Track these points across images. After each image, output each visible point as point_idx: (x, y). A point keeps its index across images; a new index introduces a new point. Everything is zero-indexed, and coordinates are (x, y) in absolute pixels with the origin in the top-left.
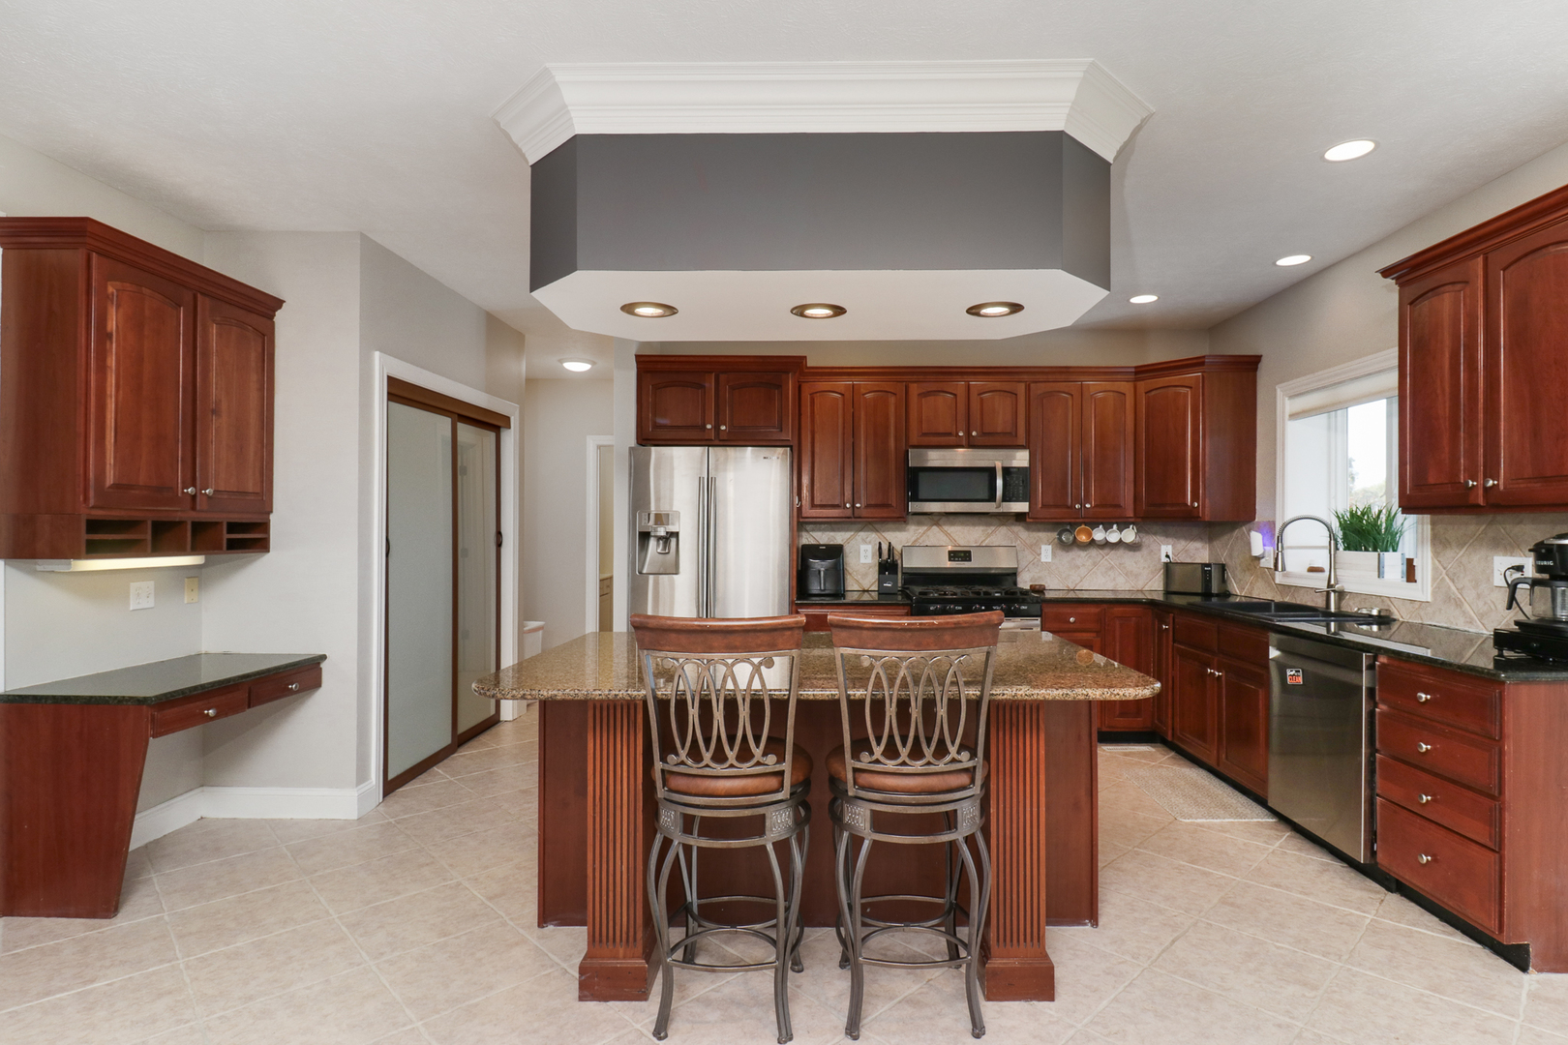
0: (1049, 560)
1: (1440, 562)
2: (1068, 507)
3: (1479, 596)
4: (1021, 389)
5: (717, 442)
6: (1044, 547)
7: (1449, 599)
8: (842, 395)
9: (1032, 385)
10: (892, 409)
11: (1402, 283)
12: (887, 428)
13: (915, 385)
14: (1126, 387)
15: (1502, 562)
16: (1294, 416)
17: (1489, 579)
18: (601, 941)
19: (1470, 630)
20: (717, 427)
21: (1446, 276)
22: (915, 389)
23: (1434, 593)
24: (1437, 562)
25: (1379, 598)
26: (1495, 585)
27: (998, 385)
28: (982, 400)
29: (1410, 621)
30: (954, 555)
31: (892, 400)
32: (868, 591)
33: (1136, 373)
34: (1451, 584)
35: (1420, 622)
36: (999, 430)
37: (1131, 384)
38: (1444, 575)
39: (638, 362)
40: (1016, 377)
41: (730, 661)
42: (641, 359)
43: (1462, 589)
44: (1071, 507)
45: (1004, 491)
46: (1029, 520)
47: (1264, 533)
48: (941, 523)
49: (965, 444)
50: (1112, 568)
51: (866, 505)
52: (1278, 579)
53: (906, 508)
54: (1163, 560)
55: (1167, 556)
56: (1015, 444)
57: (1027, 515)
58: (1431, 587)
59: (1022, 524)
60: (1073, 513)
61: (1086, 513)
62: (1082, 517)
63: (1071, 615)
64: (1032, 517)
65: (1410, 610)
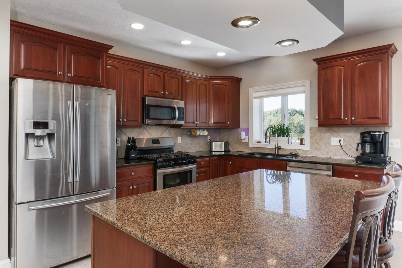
0: (180, 142)
1: (313, 139)
3: (326, 148)
4: (180, 78)
6: (179, 137)
7: (316, 149)
8: (118, 68)
9: (183, 77)
10: (138, 78)
11: (319, 63)
12: (136, 87)
16: (255, 98)
17: (330, 143)
19: (323, 157)
20: (65, 74)
23: (311, 147)
24: (312, 140)
25: (291, 150)
26: (332, 145)
27: (173, 76)
28: (168, 81)
29: (302, 155)
30: (154, 141)
31: (138, 74)
33: (209, 79)
34: (317, 145)
35: (306, 155)
36: (174, 93)
37: (208, 82)
38: (314, 143)
39: (11, 25)
40: (179, 74)
42: (15, 24)
43: (321, 146)
44: (194, 123)
45: (178, 116)
46: (182, 127)
47: (245, 132)
48: (146, 128)
49: (163, 97)
50: (196, 144)
51: (127, 120)
52: (250, 145)
53: (143, 122)
54: (208, 141)
55: (209, 140)
56: (178, 99)
57: (182, 125)
58: (310, 146)
59: (173, 129)
60: (195, 125)
61: (198, 125)
62: (196, 126)
63: (202, 161)
64: (183, 126)
65: (302, 152)
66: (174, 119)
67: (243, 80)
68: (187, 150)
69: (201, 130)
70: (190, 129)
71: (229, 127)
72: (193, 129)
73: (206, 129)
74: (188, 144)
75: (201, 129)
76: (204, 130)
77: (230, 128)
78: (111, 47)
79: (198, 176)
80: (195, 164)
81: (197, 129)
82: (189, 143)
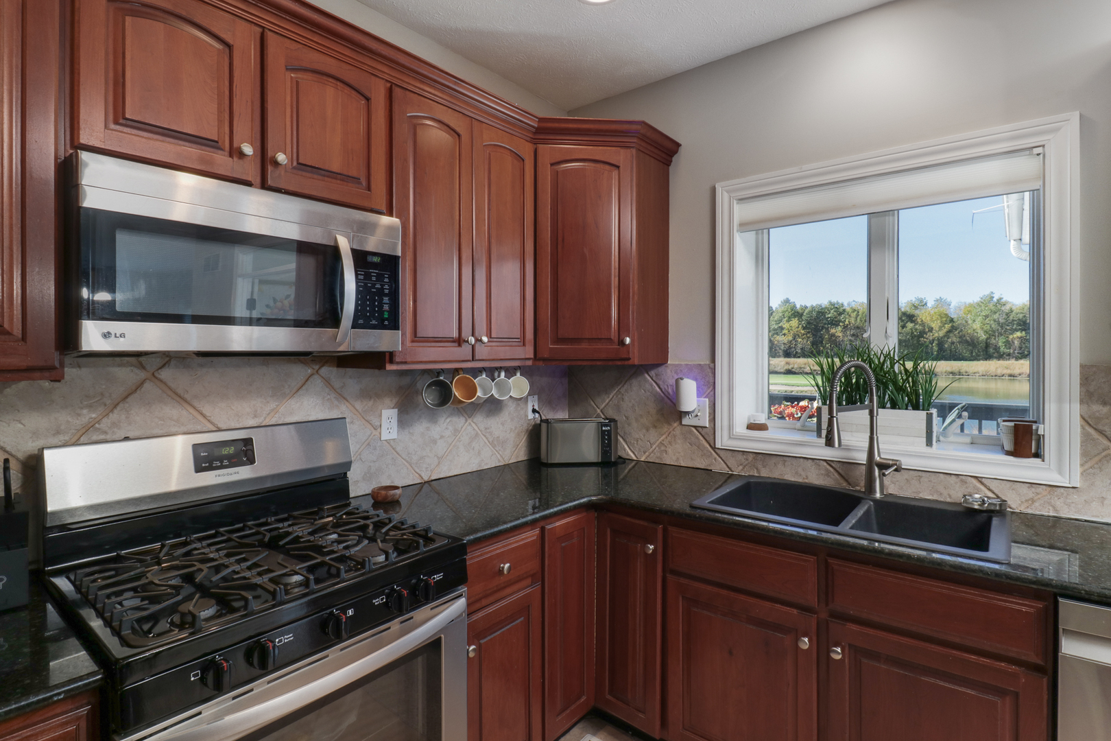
0: (395, 437)
1: (1099, 431)
2: (454, 341)
4: (377, 91)
6: (385, 413)
9: (396, 91)
14: (524, 148)
23: (1085, 474)
24: (1095, 433)
25: (953, 478)
27: (331, 64)
29: (1029, 512)
33: (539, 129)
36: (334, 165)
37: (531, 147)
44: (460, 341)
45: (357, 305)
46: (389, 367)
47: (696, 380)
50: (477, 435)
52: (722, 441)
54: (531, 416)
55: (534, 411)
56: (366, 204)
57: (389, 356)
58: (1082, 465)
60: (465, 351)
61: (481, 352)
62: (473, 359)
63: (502, 557)
64: (397, 359)
65: (1029, 493)
66: (330, 316)
67: (682, 150)
68: (432, 471)
69: (499, 376)
70: (439, 372)
71: (629, 359)
72: (456, 371)
73: (519, 367)
74: (435, 442)
75: (499, 369)
76: (510, 372)
77: (630, 362)
79: (479, 650)
80: (460, 596)
81: (476, 372)
82: (442, 437)
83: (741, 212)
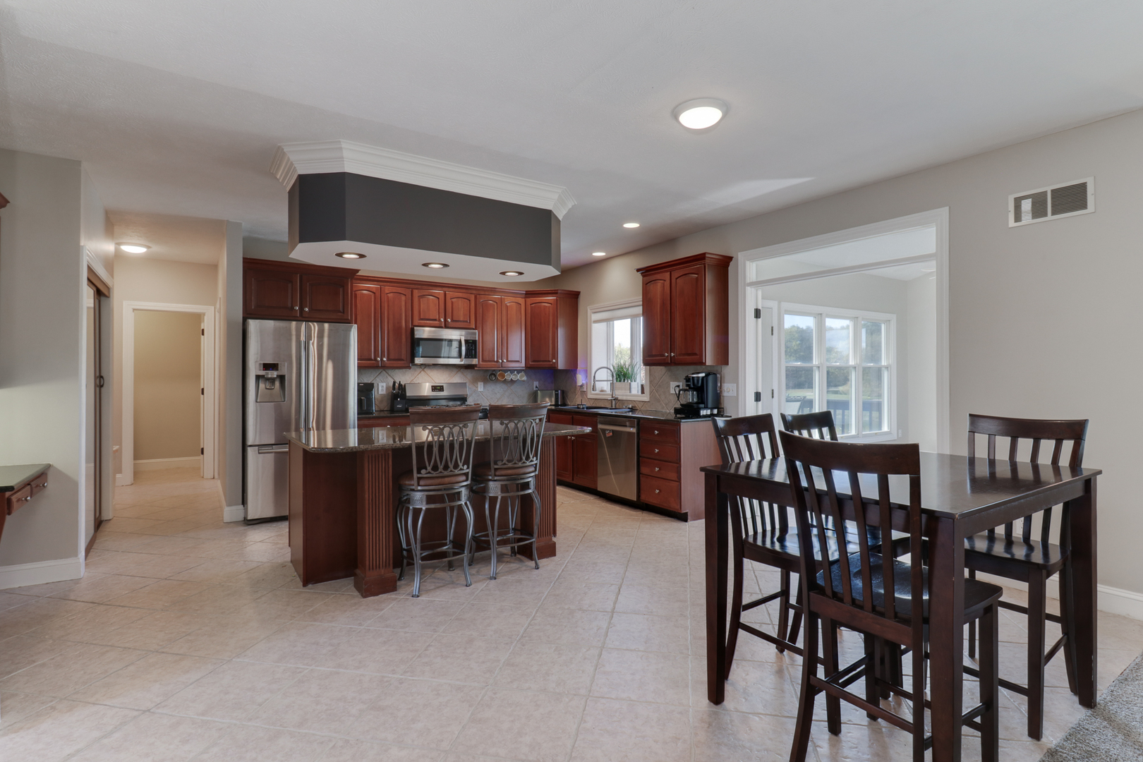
0: (482, 391)
2: (495, 362)
3: (667, 398)
4: (472, 298)
5: (301, 319)
7: (656, 400)
8: (374, 293)
9: (478, 296)
10: (403, 303)
11: (644, 275)
12: (401, 314)
13: (417, 291)
14: (521, 301)
15: (673, 384)
16: (596, 322)
17: (669, 391)
18: (373, 568)
20: (301, 309)
21: (658, 276)
22: (416, 293)
23: (650, 397)
24: (651, 385)
25: (631, 401)
26: (672, 393)
27: (460, 295)
28: (452, 302)
30: (434, 388)
31: (403, 298)
32: (383, 411)
33: (526, 294)
34: (657, 394)
36: (461, 319)
37: (524, 299)
38: (654, 391)
40: (470, 291)
41: (451, 426)
42: (247, 260)
43: (660, 395)
44: (497, 362)
46: (477, 369)
47: (582, 375)
48: (425, 370)
49: (443, 326)
51: (388, 359)
53: (412, 361)
54: (535, 389)
55: (536, 387)
59: (469, 370)
60: (499, 365)
62: (502, 367)
70: (494, 371)
71: (557, 367)
74: (496, 393)
76: (519, 372)
78: (358, 271)
81: (508, 372)
82: (498, 392)
83: (595, 317)
